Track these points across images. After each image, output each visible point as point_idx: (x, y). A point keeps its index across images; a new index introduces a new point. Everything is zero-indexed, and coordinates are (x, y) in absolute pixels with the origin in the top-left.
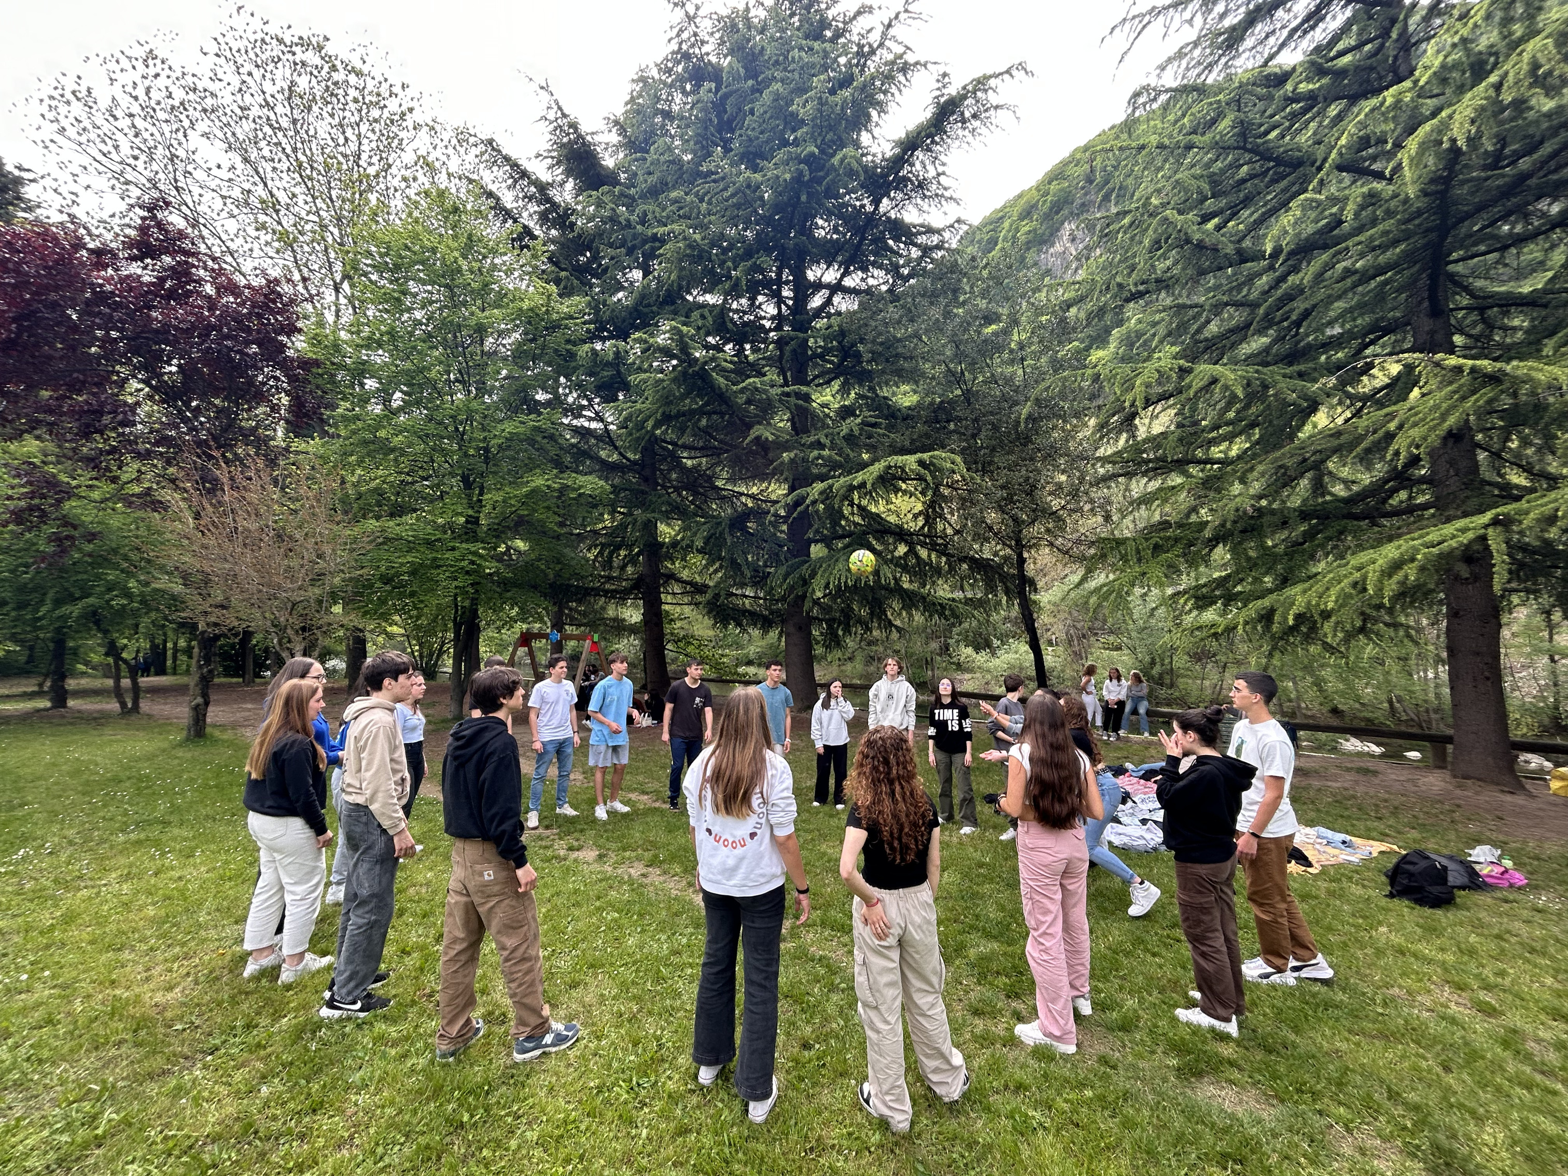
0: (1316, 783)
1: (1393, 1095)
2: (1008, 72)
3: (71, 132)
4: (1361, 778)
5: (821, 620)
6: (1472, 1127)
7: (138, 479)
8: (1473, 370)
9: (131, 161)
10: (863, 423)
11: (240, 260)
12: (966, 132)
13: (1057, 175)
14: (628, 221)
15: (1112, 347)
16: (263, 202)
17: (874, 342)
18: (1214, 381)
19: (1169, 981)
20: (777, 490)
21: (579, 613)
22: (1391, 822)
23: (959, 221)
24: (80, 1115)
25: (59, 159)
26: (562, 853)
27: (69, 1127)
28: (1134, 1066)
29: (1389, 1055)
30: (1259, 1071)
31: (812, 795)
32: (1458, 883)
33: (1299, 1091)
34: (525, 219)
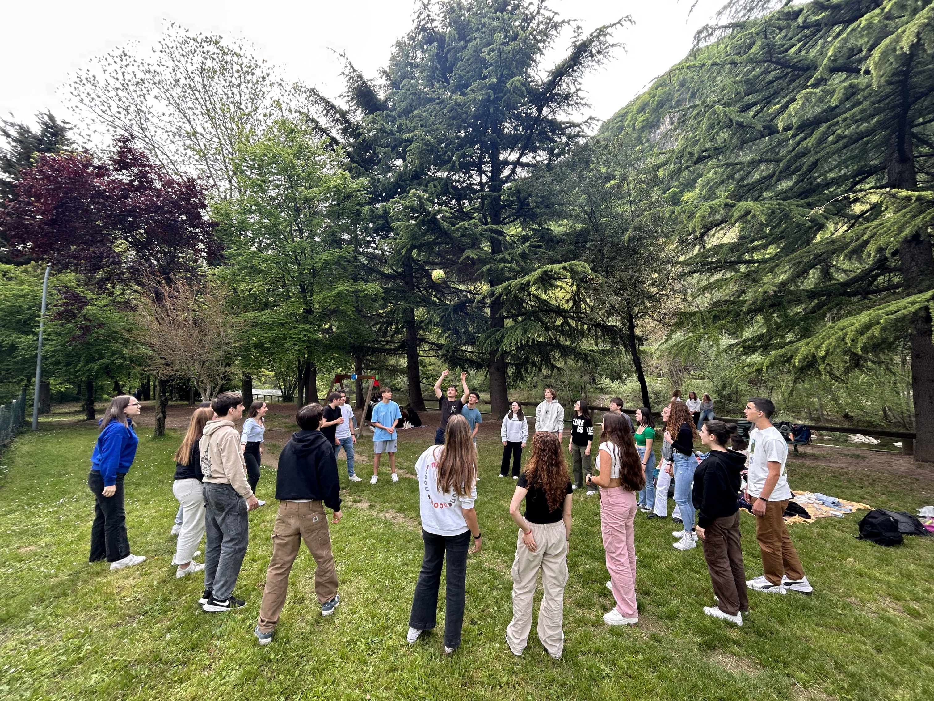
0: (822, 464)
1: (839, 667)
2: (619, 23)
3: (86, 101)
4: (853, 461)
5: (512, 364)
6: (889, 690)
7: (123, 294)
8: (919, 198)
9: (117, 115)
10: (531, 246)
11: (178, 167)
12: (594, 63)
13: (661, 83)
14: (391, 130)
15: (698, 190)
16: (188, 133)
17: (537, 196)
18: (748, 213)
19: (703, 589)
20: (485, 288)
21: (373, 362)
22: (870, 490)
23: (591, 118)
24: (72, 646)
25: (80, 117)
26: (349, 504)
27: (66, 652)
28: (672, 642)
29: (840, 641)
30: (752, 647)
31: (499, 470)
32: (907, 530)
33: (776, 661)
34: (334, 134)
